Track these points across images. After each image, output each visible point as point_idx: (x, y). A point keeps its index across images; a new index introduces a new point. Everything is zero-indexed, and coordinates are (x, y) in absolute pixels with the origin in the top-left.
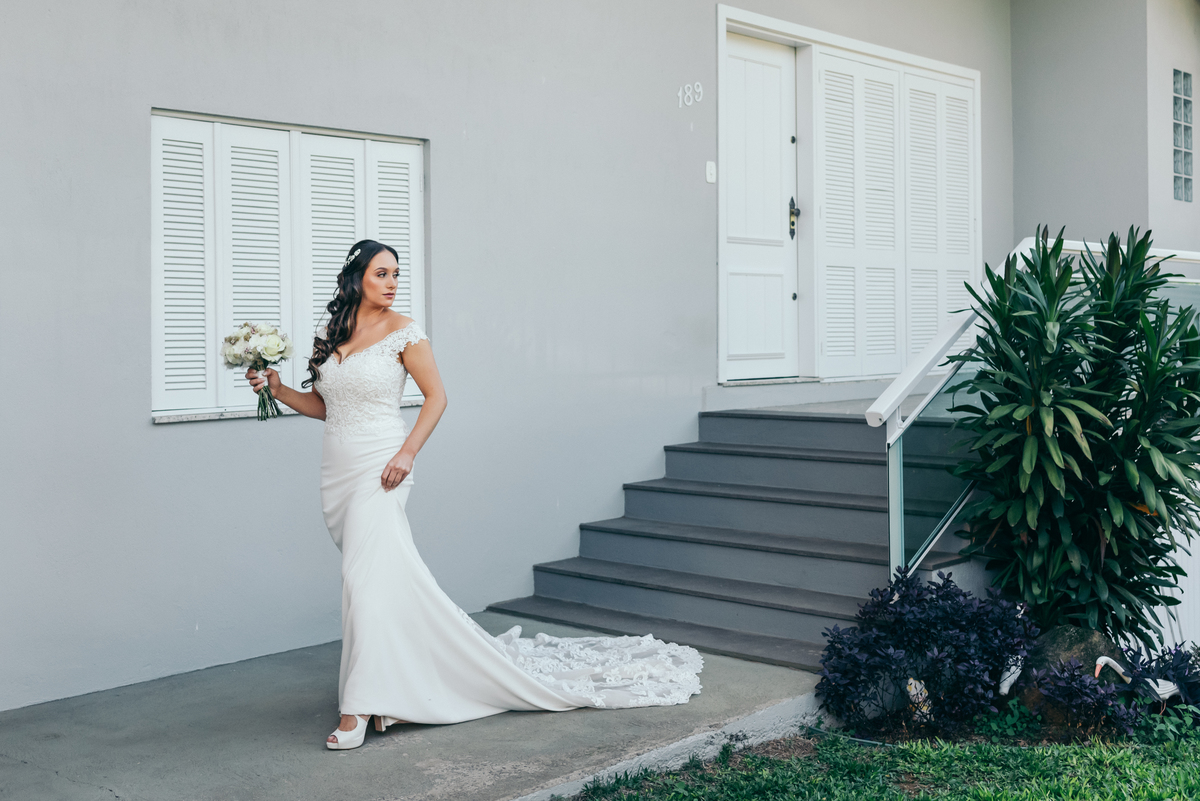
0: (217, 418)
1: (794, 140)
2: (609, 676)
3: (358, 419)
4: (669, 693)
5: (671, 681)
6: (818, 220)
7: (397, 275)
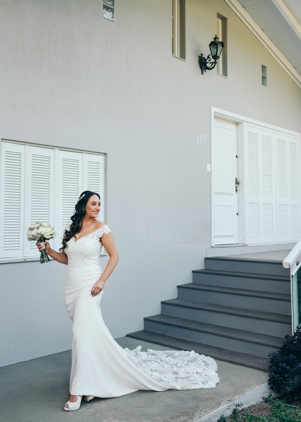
0: (23, 261)
1: (237, 157)
2: (180, 372)
3: (82, 265)
4: (207, 382)
5: (206, 375)
6: (246, 186)
7: (100, 205)
